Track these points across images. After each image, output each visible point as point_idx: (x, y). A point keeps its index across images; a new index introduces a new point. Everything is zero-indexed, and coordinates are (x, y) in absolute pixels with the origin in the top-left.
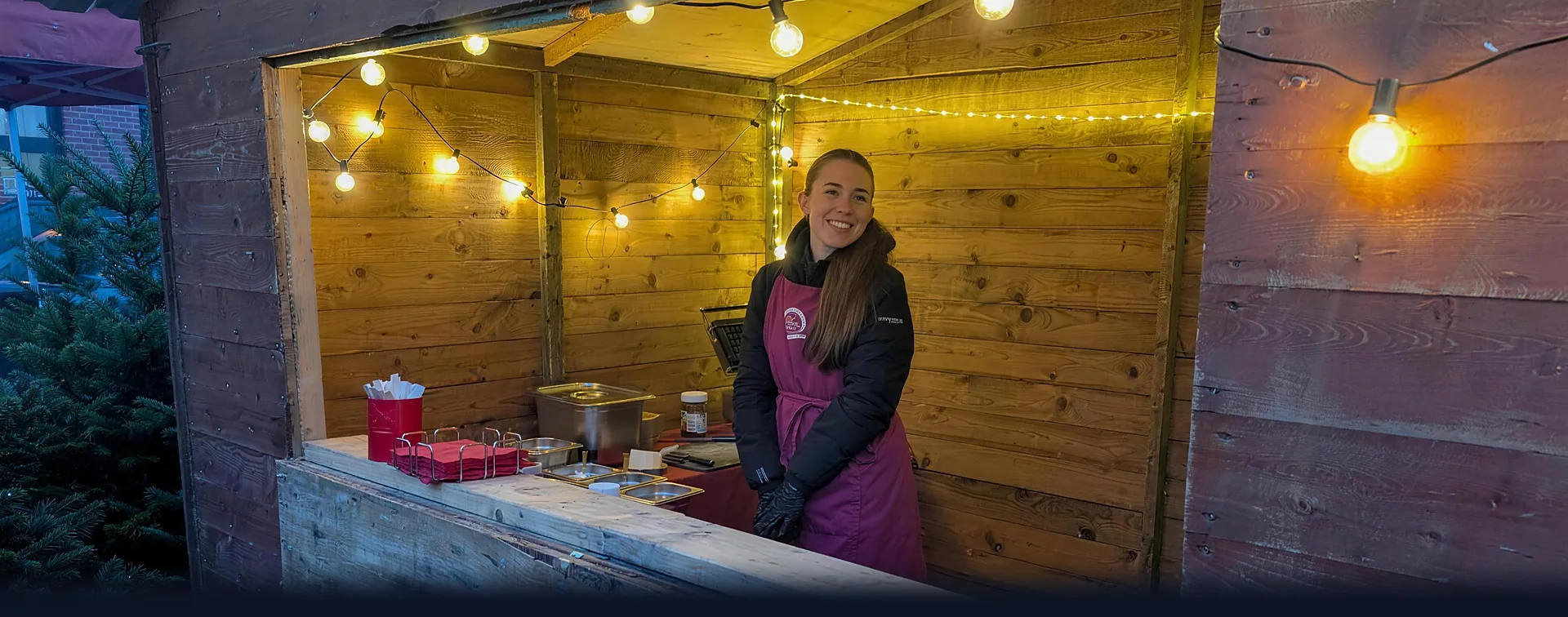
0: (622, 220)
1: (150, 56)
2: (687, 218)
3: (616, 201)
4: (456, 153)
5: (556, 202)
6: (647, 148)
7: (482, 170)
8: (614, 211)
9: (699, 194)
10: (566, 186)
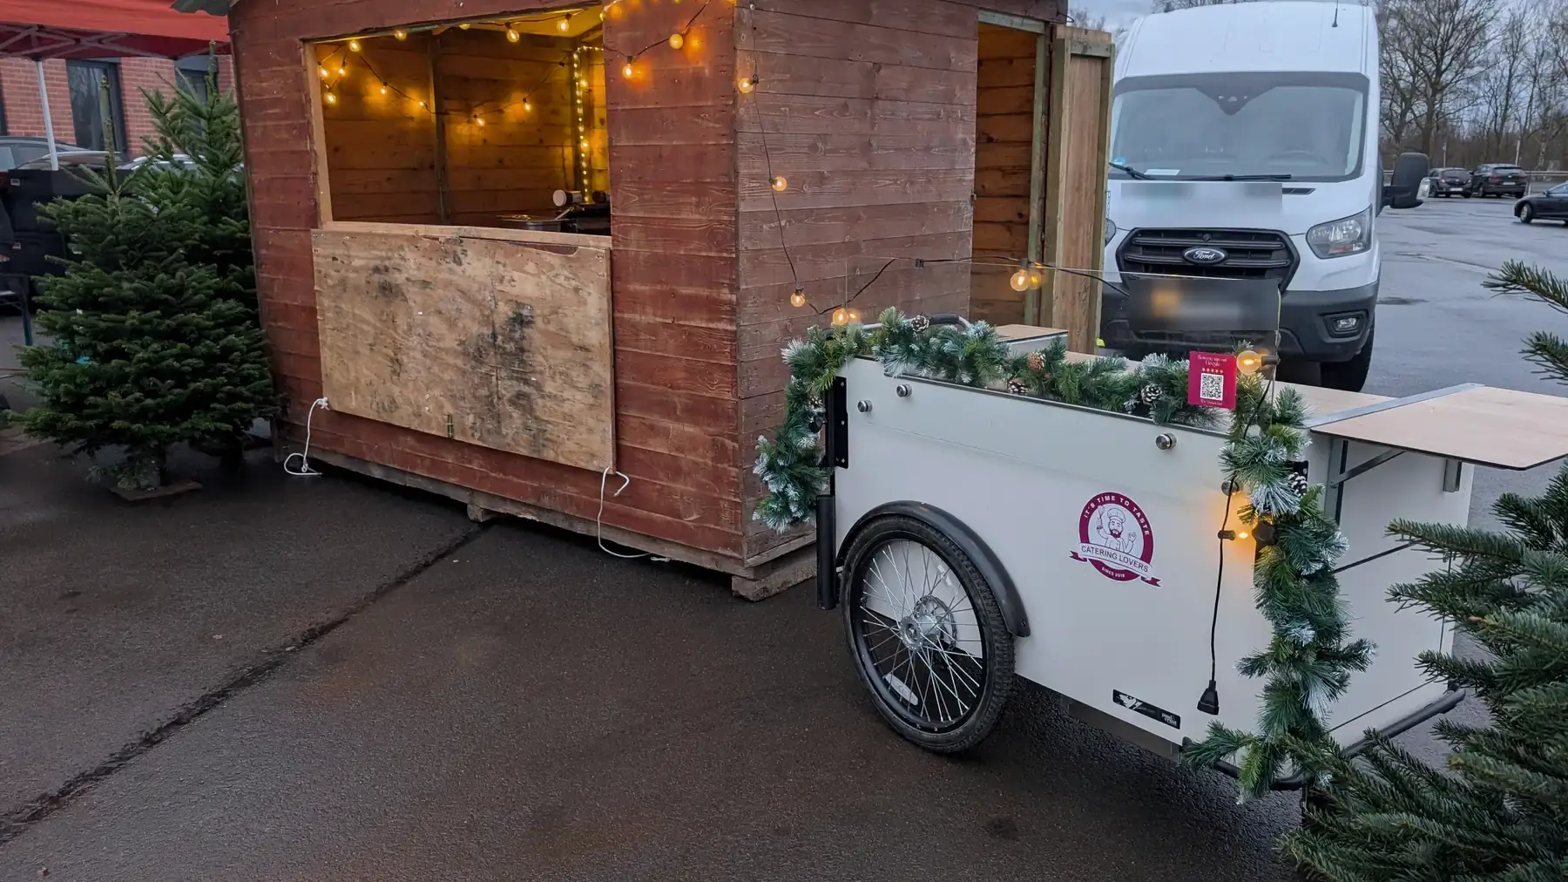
0: (481, 122)
1: (234, 37)
2: (521, 123)
3: (478, 111)
4: (385, 84)
5: (440, 112)
6: (495, 81)
7: (399, 94)
8: (475, 116)
9: (528, 107)
10: (448, 105)
